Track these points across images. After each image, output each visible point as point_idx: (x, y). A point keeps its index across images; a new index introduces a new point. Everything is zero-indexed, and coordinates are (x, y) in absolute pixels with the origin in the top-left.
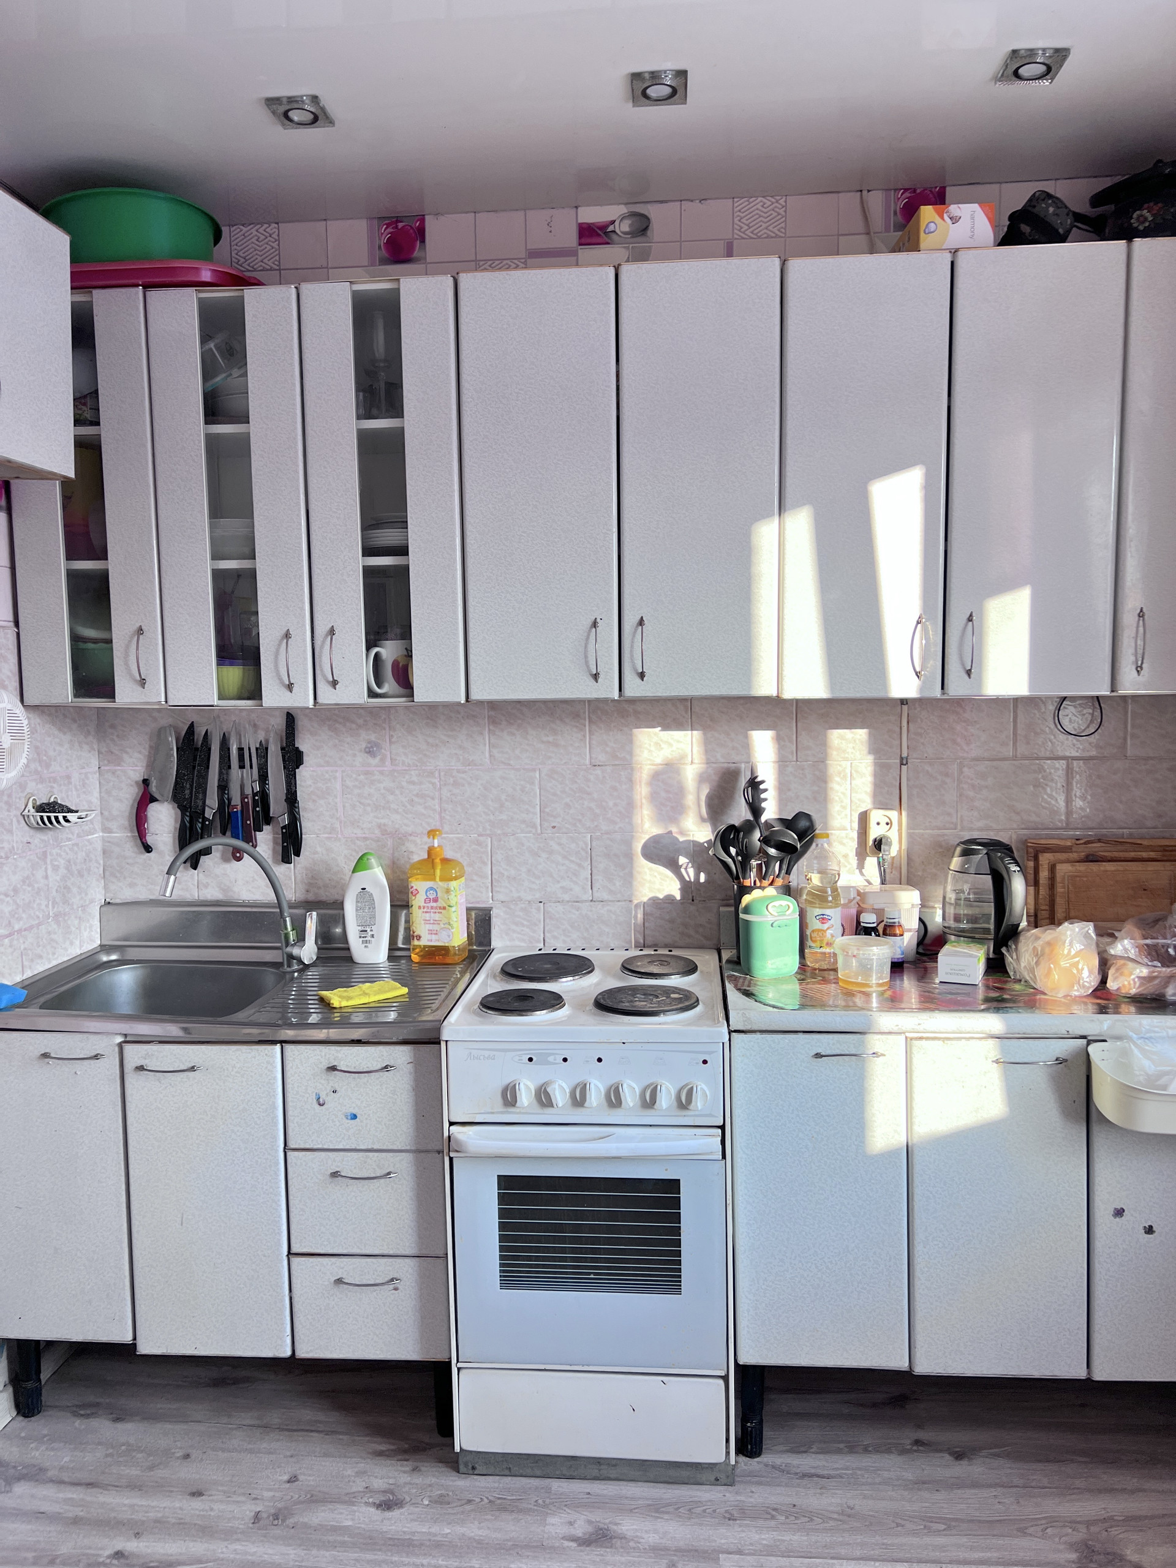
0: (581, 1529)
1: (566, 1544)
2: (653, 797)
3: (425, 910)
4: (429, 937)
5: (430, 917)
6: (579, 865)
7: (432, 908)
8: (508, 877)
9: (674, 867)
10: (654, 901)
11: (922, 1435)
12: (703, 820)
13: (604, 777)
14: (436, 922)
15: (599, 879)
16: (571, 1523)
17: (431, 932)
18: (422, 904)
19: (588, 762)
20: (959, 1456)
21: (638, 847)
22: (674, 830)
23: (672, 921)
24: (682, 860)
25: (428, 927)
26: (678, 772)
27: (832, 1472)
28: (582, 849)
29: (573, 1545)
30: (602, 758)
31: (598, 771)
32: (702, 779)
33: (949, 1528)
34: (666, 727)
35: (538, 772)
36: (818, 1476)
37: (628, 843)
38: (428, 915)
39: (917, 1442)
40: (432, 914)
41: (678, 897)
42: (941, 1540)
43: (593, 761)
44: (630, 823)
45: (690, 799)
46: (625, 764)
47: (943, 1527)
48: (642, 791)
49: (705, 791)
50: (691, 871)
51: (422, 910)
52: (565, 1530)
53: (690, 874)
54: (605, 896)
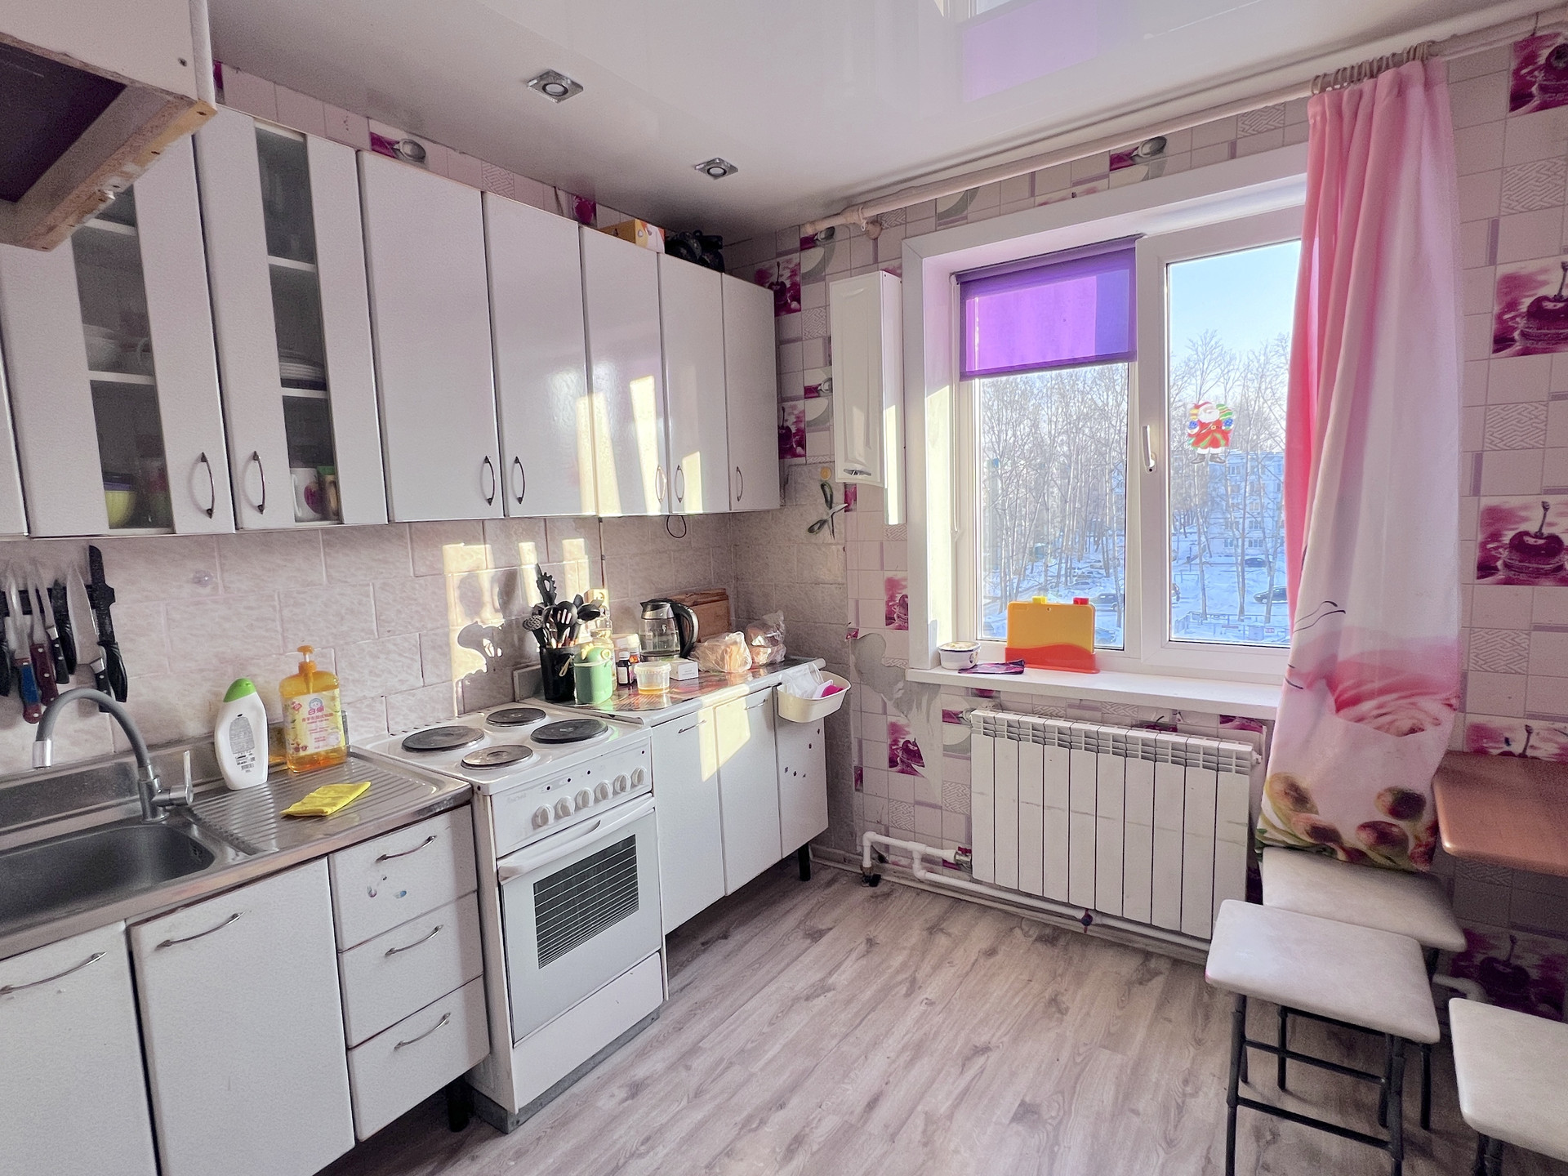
0: (622, 1094)
1: (626, 1104)
2: (463, 597)
3: (310, 721)
4: (317, 744)
5: (317, 726)
6: (412, 659)
7: (318, 717)
8: (353, 680)
9: (480, 648)
10: (469, 677)
11: (702, 940)
12: (496, 611)
13: (426, 585)
14: (322, 729)
15: (428, 668)
16: (613, 1096)
17: (318, 740)
18: (307, 716)
19: (412, 574)
20: (725, 937)
21: (455, 637)
22: (478, 620)
23: (482, 689)
24: (486, 642)
25: (314, 736)
26: (477, 576)
27: (690, 980)
28: (414, 646)
29: (629, 1102)
30: (422, 570)
31: (421, 581)
32: (493, 580)
33: (760, 964)
34: (467, 543)
35: (371, 587)
36: (687, 985)
37: (447, 635)
38: (313, 725)
39: (703, 944)
40: (318, 724)
41: (485, 671)
42: (764, 970)
43: (417, 573)
44: (447, 620)
45: (487, 597)
46: (438, 574)
47: (758, 965)
48: (453, 595)
49: (496, 590)
50: (492, 649)
51: (307, 721)
52: (614, 1102)
53: (491, 652)
54: (435, 680)
